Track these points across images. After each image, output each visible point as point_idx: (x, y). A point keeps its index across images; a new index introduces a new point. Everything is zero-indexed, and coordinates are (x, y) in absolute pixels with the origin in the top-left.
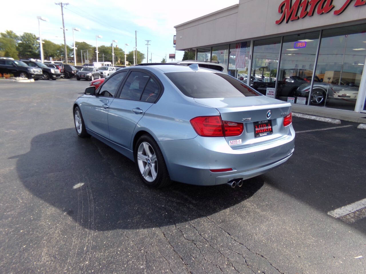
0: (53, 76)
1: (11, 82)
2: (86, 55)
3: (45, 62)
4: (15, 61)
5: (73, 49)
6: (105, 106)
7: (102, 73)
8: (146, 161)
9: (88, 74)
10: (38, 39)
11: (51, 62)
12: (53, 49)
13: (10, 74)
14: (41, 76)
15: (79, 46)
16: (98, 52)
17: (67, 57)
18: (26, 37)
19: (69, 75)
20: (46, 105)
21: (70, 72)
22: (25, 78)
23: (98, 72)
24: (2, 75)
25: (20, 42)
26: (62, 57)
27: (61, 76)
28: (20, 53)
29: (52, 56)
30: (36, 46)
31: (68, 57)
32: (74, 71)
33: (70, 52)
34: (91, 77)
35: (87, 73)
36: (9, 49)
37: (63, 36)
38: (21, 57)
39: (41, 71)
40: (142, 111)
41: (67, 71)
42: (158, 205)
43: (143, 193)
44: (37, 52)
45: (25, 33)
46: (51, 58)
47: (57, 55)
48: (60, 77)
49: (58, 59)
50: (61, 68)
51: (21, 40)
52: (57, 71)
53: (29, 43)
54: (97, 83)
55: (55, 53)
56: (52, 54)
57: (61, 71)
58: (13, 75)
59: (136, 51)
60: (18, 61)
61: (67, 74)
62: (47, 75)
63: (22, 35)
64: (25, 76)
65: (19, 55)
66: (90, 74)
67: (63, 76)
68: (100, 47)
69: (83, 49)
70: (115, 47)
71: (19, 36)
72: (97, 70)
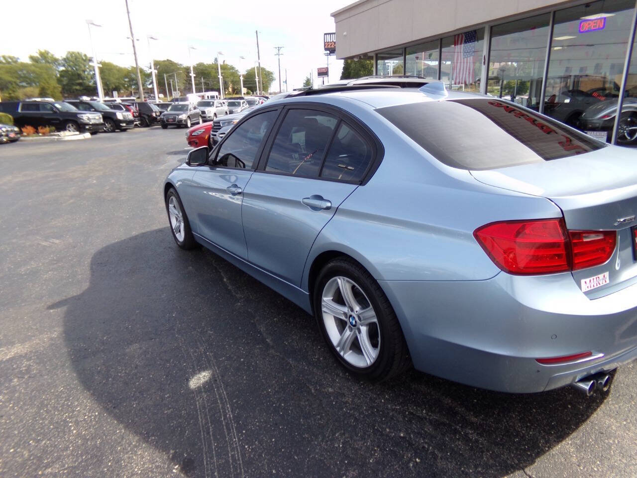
0: (121, 124)
1: (53, 142)
2: (173, 81)
3: (105, 101)
4: (56, 103)
5: (151, 73)
6: (233, 189)
7: (203, 112)
8: (343, 318)
9: (180, 117)
10: (90, 60)
11: (115, 101)
12: (117, 76)
13: (49, 127)
14: (100, 127)
15: (159, 68)
16: (195, 75)
17: (141, 88)
18: (71, 58)
19: (149, 121)
20: (113, 181)
21: (149, 114)
22: (74, 131)
23: (197, 111)
24: (35, 130)
25: (62, 68)
26: (134, 89)
27: (135, 123)
28: (63, 89)
29: (117, 89)
30: (88, 74)
31: (144, 89)
32: (156, 112)
33: (146, 79)
34: (186, 121)
35: (178, 115)
36: (45, 82)
37: (133, 52)
38: (66, 95)
39: (100, 118)
40: (329, 204)
41: (144, 114)
42: (390, 432)
43: (344, 394)
44: (91, 84)
45: (69, 52)
46: (115, 93)
47: (125, 88)
48: (133, 125)
49: (127, 94)
50: (133, 108)
51: (64, 66)
52: (127, 115)
53: (76, 69)
54: (200, 133)
55: (121, 84)
56: (117, 84)
57: (134, 114)
58: (53, 128)
59: (259, 68)
60: (61, 102)
61: (145, 118)
62: (112, 124)
63: (64, 56)
64: (75, 129)
65: (62, 92)
66: (183, 117)
67: (137, 123)
68: (196, 66)
69: (167, 72)
70: (222, 64)
71: (60, 58)
72: (195, 108)
